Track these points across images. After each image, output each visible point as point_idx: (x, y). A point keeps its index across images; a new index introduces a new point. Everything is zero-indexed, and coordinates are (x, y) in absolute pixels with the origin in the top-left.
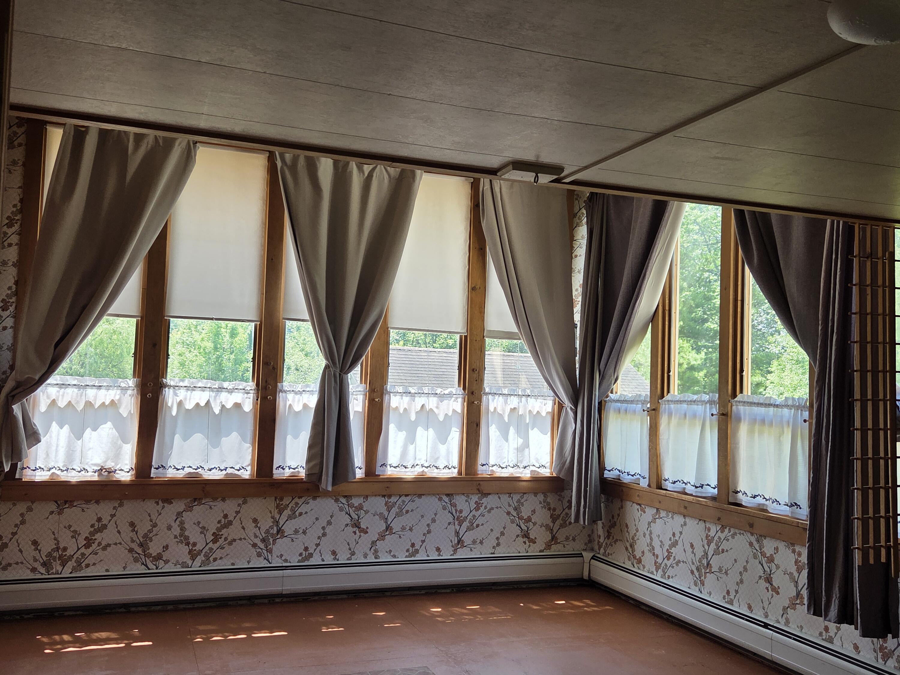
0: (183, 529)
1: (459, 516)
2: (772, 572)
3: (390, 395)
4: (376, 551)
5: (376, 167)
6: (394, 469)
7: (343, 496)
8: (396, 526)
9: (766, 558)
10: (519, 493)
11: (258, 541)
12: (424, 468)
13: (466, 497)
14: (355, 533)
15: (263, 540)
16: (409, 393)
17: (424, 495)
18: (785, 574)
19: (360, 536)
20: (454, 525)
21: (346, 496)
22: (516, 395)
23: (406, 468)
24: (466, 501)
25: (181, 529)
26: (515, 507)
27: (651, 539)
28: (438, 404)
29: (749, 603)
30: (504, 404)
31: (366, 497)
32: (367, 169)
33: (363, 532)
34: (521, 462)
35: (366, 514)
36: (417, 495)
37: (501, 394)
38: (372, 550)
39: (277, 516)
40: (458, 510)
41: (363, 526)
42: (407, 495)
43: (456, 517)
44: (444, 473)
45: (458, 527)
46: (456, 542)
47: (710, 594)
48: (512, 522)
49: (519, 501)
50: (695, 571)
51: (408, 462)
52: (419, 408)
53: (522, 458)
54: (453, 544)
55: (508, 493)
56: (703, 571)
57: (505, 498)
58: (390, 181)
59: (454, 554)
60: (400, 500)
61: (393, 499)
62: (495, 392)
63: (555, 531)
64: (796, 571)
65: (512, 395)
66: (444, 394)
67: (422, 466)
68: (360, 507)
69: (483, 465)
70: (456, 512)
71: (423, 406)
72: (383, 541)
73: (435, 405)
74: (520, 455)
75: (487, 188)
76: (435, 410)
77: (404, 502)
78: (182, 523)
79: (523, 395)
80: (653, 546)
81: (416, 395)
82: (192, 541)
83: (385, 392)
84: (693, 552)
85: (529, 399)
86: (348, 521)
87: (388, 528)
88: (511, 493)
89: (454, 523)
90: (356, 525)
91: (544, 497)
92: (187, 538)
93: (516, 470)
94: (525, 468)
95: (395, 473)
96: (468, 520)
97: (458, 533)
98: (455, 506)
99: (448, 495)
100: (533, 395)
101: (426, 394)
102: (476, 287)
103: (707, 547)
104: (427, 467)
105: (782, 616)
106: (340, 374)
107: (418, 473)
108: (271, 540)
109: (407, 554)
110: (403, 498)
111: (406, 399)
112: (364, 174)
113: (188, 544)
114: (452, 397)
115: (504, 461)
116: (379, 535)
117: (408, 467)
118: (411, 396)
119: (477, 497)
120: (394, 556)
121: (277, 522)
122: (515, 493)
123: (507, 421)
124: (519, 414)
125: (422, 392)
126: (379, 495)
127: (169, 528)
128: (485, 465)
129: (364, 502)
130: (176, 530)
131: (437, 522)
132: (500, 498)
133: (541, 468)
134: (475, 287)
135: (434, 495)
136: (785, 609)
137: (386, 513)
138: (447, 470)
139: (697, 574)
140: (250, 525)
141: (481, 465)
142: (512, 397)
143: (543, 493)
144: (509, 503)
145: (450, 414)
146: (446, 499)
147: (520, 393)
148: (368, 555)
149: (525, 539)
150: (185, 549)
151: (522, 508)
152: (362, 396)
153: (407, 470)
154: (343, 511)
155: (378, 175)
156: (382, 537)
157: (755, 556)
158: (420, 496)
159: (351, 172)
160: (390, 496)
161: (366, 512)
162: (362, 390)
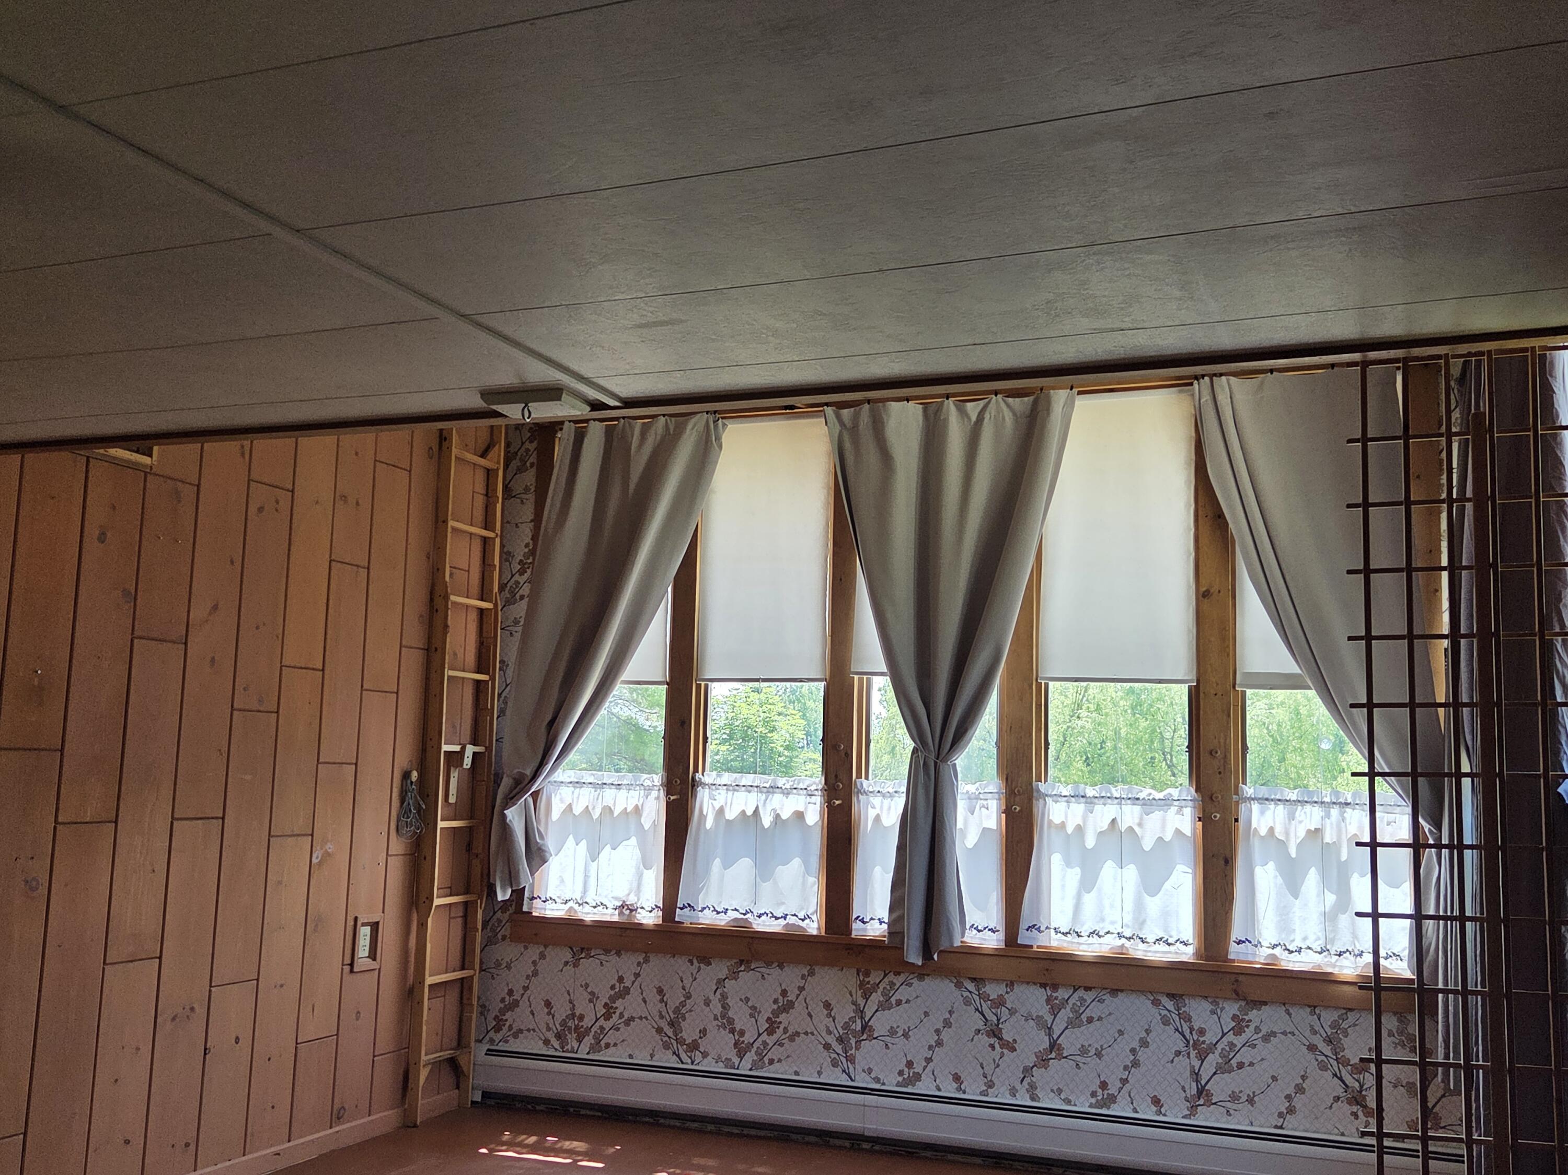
0: (725, 1007)
1: (1198, 1040)
3: (1045, 800)
4: (1032, 1087)
6: (1064, 937)
7: (969, 978)
8: (1068, 1045)
10: (1337, 1008)
11: (831, 1040)
12: (1123, 941)
13: (1211, 1003)
14: (992, 1047)
15: (840, 1040)
16: (1083, 797)
17: (1122, 991)
19: (1002, 1055)
20: (1189, 1057)
21: (975, 979)
22: (1316, 802)
23: (1079, 936)
24: (1213, 1012)
25: (723, 1007)
26: (1328, 1036)
28: (1141, 819)
30: (1287, 820)
31: (1010, 985)
32: (973, 408)
33: (1007, 1048)
34: (1333, 941)
35: (1011, 1015)
36: (1108, 990)
37: (1279, 800)
38: (1025, 1083)
39: (861, 1002)
40: (1196, 1028)
41: (1007, 1036)
42: (1088, 989)
43: (1191, 1042)
44: (1156, 952)
45: (1197, 1064)
46: (1194, 1091)
49: (1335, 1025)
51: (1082, 925)
52: (1105, 825)
53: (1333, 934)
54: (1189, 1096)
58: (1016, 421)
59: (1190, 1115)
60: (1076, 996)
61: (1062, 994)
63: (1432, 1099)
66: (1154, 799)
67: (1120, 936)
68: (1000, 1002)
69: (1239, 942)
70: (1191, 1033)
71: (1114, 821)
72: (1046, 1069)
73: (1137, 821)
76: (1137, 829)
77: (1082, 1000)
78: (724, 997)
81: (1096, 801)
82: (738, 1027)
83: (1035, 794)
85: (1348, 810)
86: (980, 1024)
87: (1054, 1046)
88: (1315, 1007)
89: (1189, 1054)
90: (995, 1033)
92: (731, 1021)
95: (1065, 945)
96: (1219, 1050)
97: (1197, 1074)
98: (1189, 1019)
99: (1171, 996)
101: (1116, 798)
102: (1212, 591)
104: (1129, 939)
106: (936, 763)
107: (1111, 949)
108: (853, 1041)
109: (1093, 1101)
110: (1081, 993)
111: (1078, 808)
112: (968, 418)
113: (732, 1031)
114: (1171, 805)
115: (1292, 938)
116: (1037, 1056)
117: (1082, 934)
118: (1086, 803)
119: (1236, 1006)
120: (1068, 1102)
121: (862, 1012)
122: (1327, 1007)
123: (1294, 855)
124: (1325, 842)
125: (1109, 795)
126: (1035, 984)
127: (707, 1003)
128: (1244, 942)
129: (1007, 993)
130: (717, 1008)
131: (1153, 1047)
132: (1290, 1014)
134: (1208, 591)
135: (1142, 992)
137: (1049, 1018)
138: (1162, 947)
140: (820, 1012)
141: (1235, 942)
142: (1308, 807)
144: (1312, 1026)
145: (1168, 837)
146: (1170, 1004)
148: (1017, 1091)
149: (1357, 1109)
150: (730, 1039)
151: (1346, 1041)
152: (995, 802)
153: (1081, 940)
154: (970, 1005)
155: (992, 415)
156: (1043, 1061)
158: (1114, 992)
159: (946, 420)
160: (1055, 987)
161: (1012, 1012)
162: (995, 791)
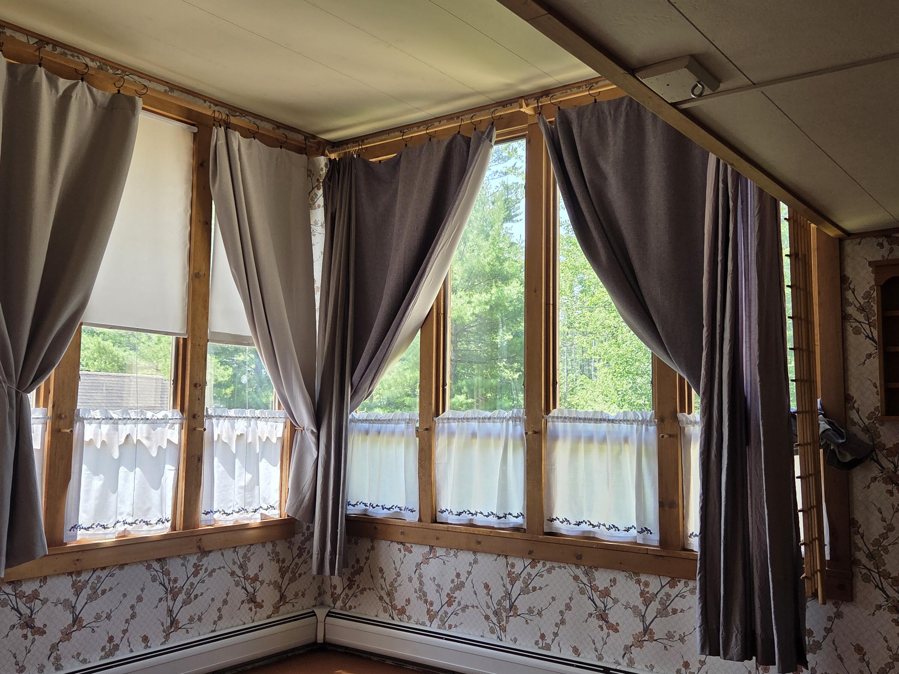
1: (173, 586)
2: (607, 608)
3: (83, 422)
4: (58, 660)
5: (75, 85)
6: (85, 532)
7: (7, 583)
8: (87, 616)
9: (598, 593)
10: (246, 545)
12: (126, 526)
13: (182, 559)
14: (25, 636)
16: (111, 419)
17: (127, 564)
18: (626, 608)
19: (33, 641)
20: (167, 601)
21: (12, 582)
22: (244, 417)
23: (105, 528)
24: (183, 565)
26: (241, 564)
27: (421, 583)
28: (149, 433)
29: (575, 646)
30: (230, 429)
31: (44, 579)
32: (63, 84)
33: (38, 634)
34: (250, 504)
35: (43, 604)
36: (118, 566)
37: (227, 417)
38: (52, 658)
40: (172, 579)
41: (38, 624)
42: (103, 569)
43: (169, 589)
44: (157, 530)
45: (171, 603)
46: (169, 624)
47: (515, 640)
48: (237, 584)
49: (245, 556)
50: (492, 616)
51: (109, 519)
52: (122, 440)
53: (251, 499)
54: (165, 628)
55: (233, 548)
56: (504, 614)
57: (229, 554)
58: (95, 109)
59: (165, 641)
60: (94, 576)
61: (84, 577)
62: (220, 414)
63: (284, 587)
64: (643, 603)
65: (240, 417)
66: (158, 419)
67: (125, 523)
68: (35, 595)
69: (207, 513)
70: (169, 583)
71: (128, 436)
72: (69, 641)
73: (145, 435)
74: (249, 496)
75: (222, 143)
76: (145, 442)
77: (99, 577)
79: (253, 417)
80: (424, 592)
81: (120, 422)
83: (75, 418)
84: (488, 594)
85: (258, 421)
86: (15, 620)
87: (76, 620)
88: (236, 547)
89: (167, 598)
90: (28, 623)
91: (273, 546)
93: (241, 516)
94: (255, 512)
95: (87, 537)
96: (185, 590)
97: (171, 611)
98: (167, 573)
99: (159, 560)
100: (263, 416)
101: (134, 419)
102: (200, 273)
103: (509, 587)
104: (130, 524)
105: (623, 657)
106: (17, 393)
107: (118, 534)
109: (103, 654)
110: (98, 573)
111: (105, 428)
112: (57, 91)
114: (168, 423)
115: (229, 506)
116: (62, 633)
117: (109, 526)
118: (114, 423)
119: (196, 557)
120: (84, 661)
122: (241, 546)
123: (234, 452)
124: (248, 442)
125: (129, 417)
126: (64, 574)
128: (209, 513)
129: (41, 587)
131: (145, 599)
132: (223, 555)
133: (268, 510)
134: (198, 273)
135: (141, 562)
136: (627, 649)
137: (73, 599)
138: (160, 526)
139: (495, 620)
141: (204, 513)
142: (240, 419)
143: (271, 542)
144: (233, 560)
145: (165, 446)
146: (156, 566)
147: (249, 415)
148: (44, 667)
149: (252, 605)
151: (249, 565)
152: (40, 426)
153: (107, 531)
154: (6, 606)
155: (78, 96)
156: (67, 635)
157: (583, 591)
158: (122, 566)
159: (38, 86)
160: (79, 573)
161: (44, 602)
162: (41, 416)
